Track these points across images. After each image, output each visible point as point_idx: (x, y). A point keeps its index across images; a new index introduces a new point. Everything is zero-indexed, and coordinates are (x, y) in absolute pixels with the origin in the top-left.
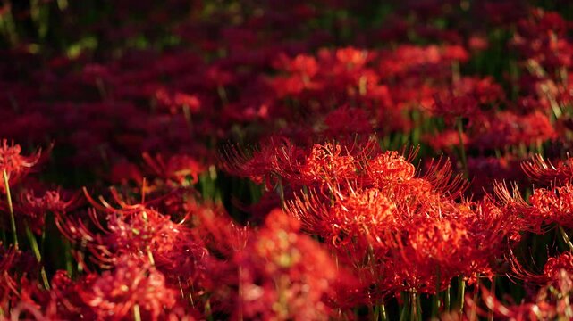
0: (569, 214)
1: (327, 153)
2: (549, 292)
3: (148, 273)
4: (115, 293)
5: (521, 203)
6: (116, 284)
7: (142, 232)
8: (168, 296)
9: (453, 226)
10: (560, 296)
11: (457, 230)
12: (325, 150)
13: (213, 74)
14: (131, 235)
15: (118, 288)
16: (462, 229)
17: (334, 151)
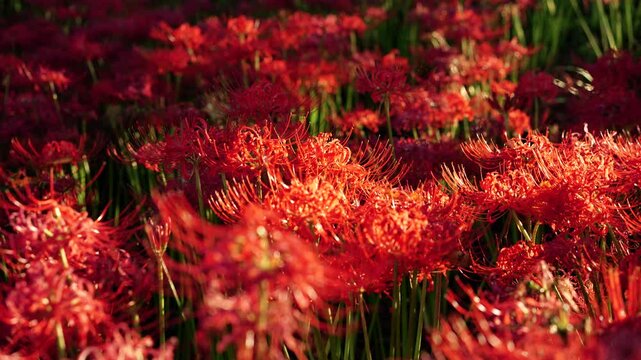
0: (524, 200)
1: (255, 136)
2: (528, 286)
3: (68, 283)
4: (34, 307)
5: (470, 188)
6: (35, 297)
7: (57, 233)
8: (97, 309)
9: (412, 216)
10: (542, 290)
11: (416, 220)
12: (253, 133)
13: (80, 45)
14: (43, 236)
15: (38, 302)
16: (423, 219)
17: (262, 134)
